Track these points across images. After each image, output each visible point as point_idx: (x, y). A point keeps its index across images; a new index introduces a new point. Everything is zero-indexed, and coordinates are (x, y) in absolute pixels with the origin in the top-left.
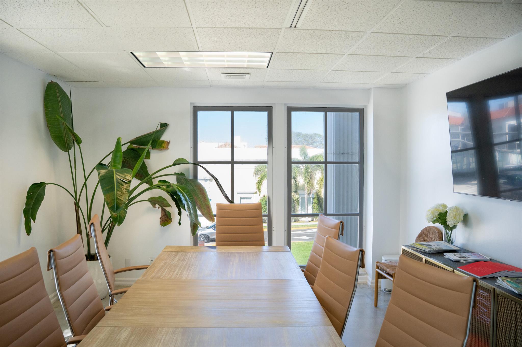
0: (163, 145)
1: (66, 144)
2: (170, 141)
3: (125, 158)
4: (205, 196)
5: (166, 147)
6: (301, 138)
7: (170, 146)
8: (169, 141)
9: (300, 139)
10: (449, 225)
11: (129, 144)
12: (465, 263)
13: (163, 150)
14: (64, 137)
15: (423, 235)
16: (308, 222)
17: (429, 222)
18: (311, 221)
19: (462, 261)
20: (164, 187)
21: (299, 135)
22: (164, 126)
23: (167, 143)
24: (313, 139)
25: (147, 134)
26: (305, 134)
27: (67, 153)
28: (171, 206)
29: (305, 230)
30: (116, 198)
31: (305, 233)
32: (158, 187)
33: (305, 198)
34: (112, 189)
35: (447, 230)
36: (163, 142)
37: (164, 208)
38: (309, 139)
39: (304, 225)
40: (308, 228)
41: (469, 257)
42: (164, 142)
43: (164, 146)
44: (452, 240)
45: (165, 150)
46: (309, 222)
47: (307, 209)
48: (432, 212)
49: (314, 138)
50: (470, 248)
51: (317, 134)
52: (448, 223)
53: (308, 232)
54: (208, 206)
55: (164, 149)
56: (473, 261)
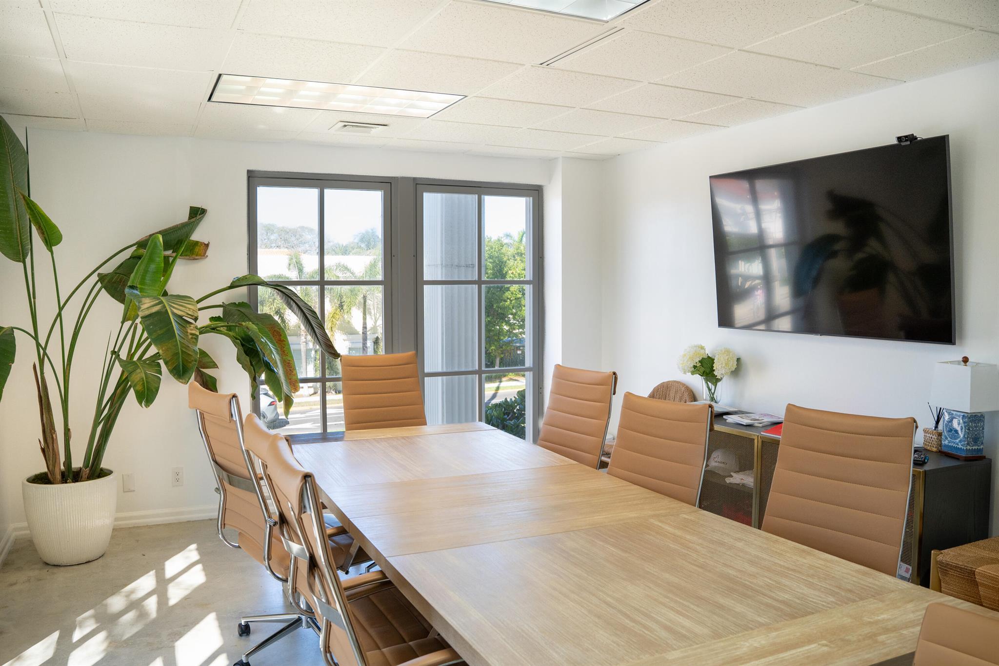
0: (197, 249)
1: (20, 246)
2: (209, 243)
3: (121, 275)
4: (284, 344)
5: (202, 254)
6: (275, 235)
7: (209, 252)
8: (206, 243)
9: (272, 237)
10: (716, 376)
11: (134, 248)
12: (762, 427)
13: (196, 259)
14: (17, 231)
15: (656, 396)
16: (308, 397)
17: (685, 373)
18: (313, 394)
19: (756, 425)
20: (223, 329)
21: (269, 229)
22: (197, 213)
23: (203, 245)
24: (298, 236)
25: (170, 229)
26: (283, 227)
27: (21, 264)
28: (216, 365)
29: (307, 412)
30: (180, 352)
31: (307, 417)
32: (213, 329)
33: (300, 350)
34: (170, 334)
35: (710, 384)
36: (196, 243)
37: (201, 369)
38: (291, 236)
39: (303, 403)
40: (311, 407)
41: (762, 418)
42: (198, 244)
43: (198, 252)
44: (716, 399)
45: (201, 259)
46: (310, 395)
47: (305, 371)
48: (690, 358)
49: (301, 236)
50: (744, 408)
51: (307, 228)
52: (715, 373)
53: (312, 416)
54: (289, 363)
55: (199, 257)
56: (769, 424)
